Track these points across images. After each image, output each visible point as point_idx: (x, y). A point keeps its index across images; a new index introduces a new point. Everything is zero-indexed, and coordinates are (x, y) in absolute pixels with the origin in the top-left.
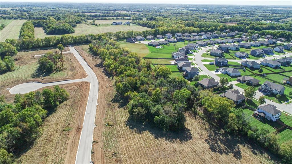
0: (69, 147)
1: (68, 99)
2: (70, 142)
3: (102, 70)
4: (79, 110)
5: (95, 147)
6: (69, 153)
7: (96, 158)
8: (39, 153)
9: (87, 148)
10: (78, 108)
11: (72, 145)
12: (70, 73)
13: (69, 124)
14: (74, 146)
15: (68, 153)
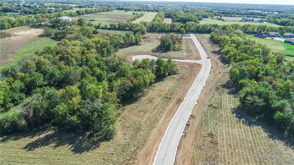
0: (166, 112)
1: (177, 74)
2: (168, 109)
3: (219, 56)
4: (185, 85)
5: (191, 121)
6: (165, 117)
7: (189, 131)
8: (139, 108)
9: (183, 119)
10: (185, 83)
11: (169, 112)
12: (185, 54)
13: (172, 94)
14: (171, 113)
15: (163, 117)
